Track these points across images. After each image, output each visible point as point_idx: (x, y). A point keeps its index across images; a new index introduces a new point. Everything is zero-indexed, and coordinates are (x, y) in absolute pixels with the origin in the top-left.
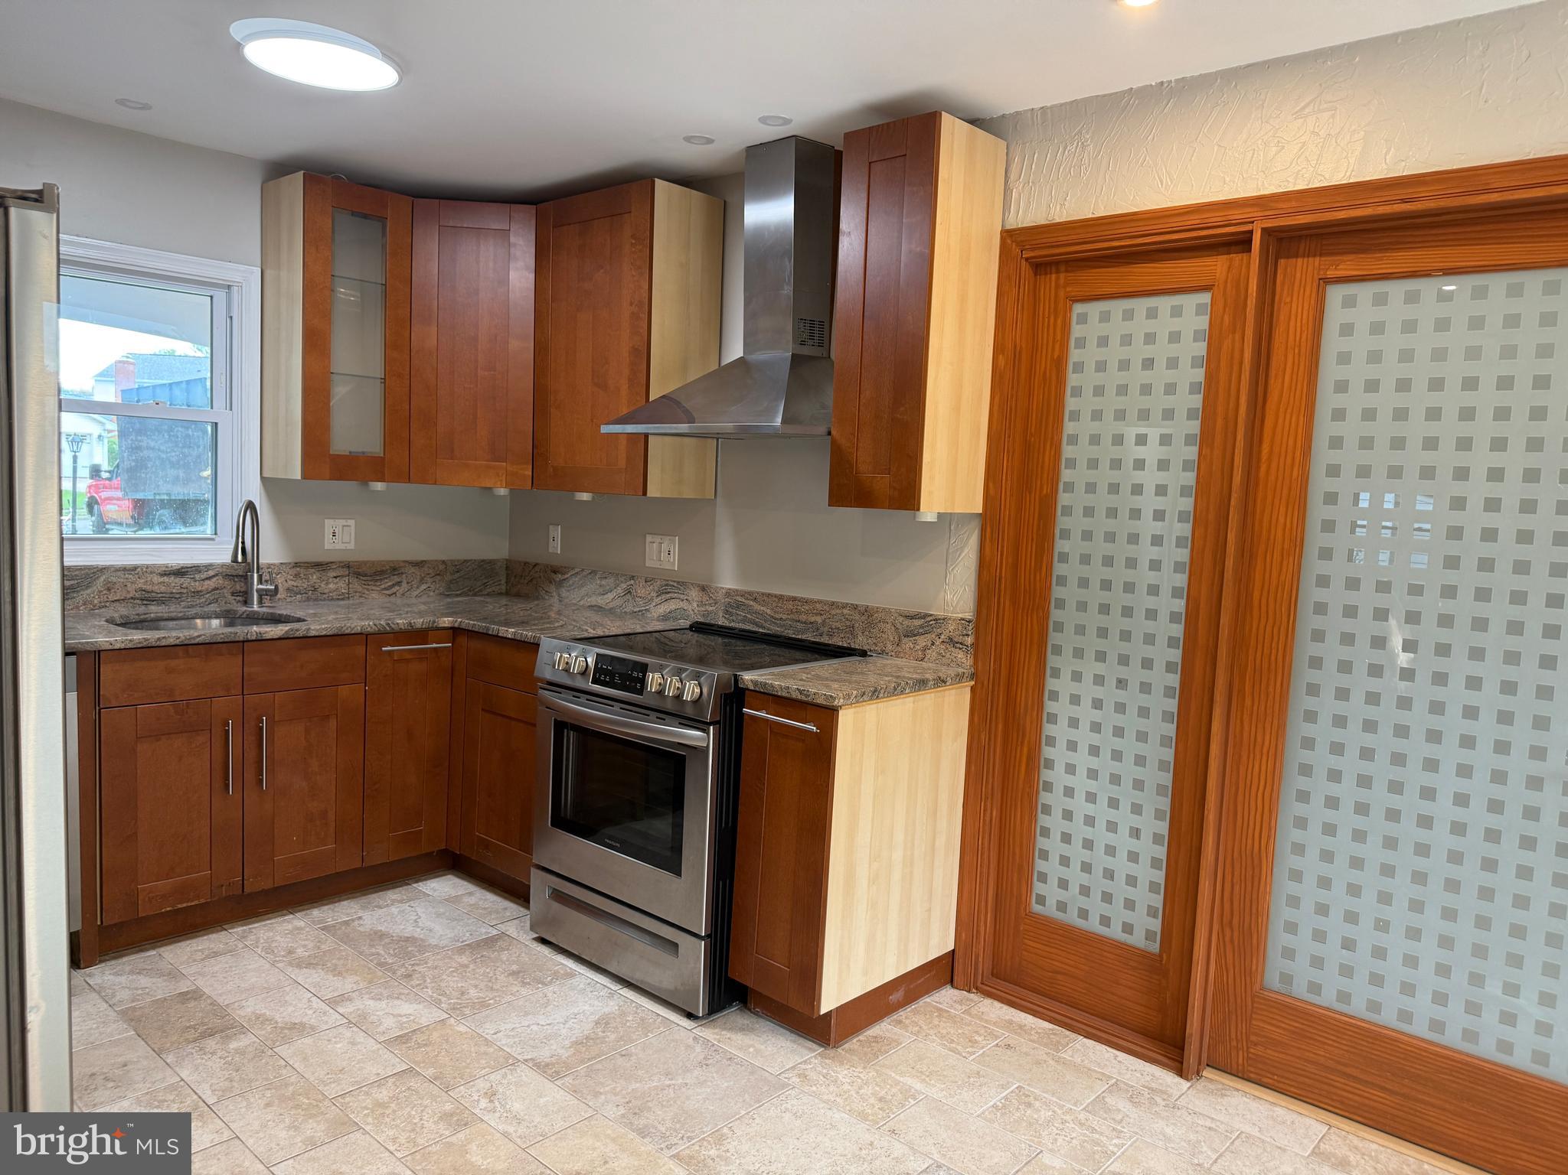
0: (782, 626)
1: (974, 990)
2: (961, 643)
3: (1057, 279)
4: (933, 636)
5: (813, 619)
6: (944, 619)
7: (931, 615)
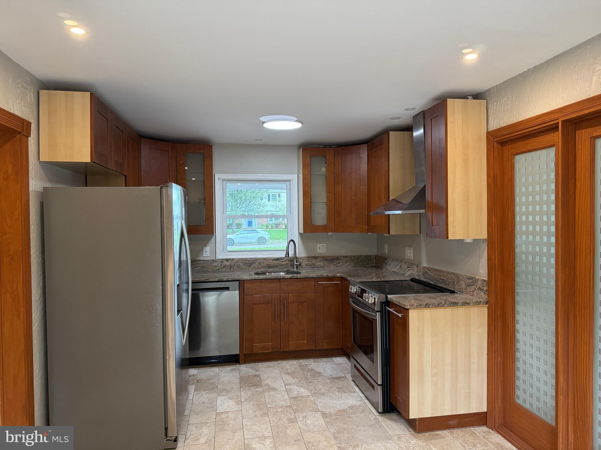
1: (494, 430)
2: (483, 290)
3: (508, 147)
4: (475, 286)
6: (477, 280)
7: (474, 278)
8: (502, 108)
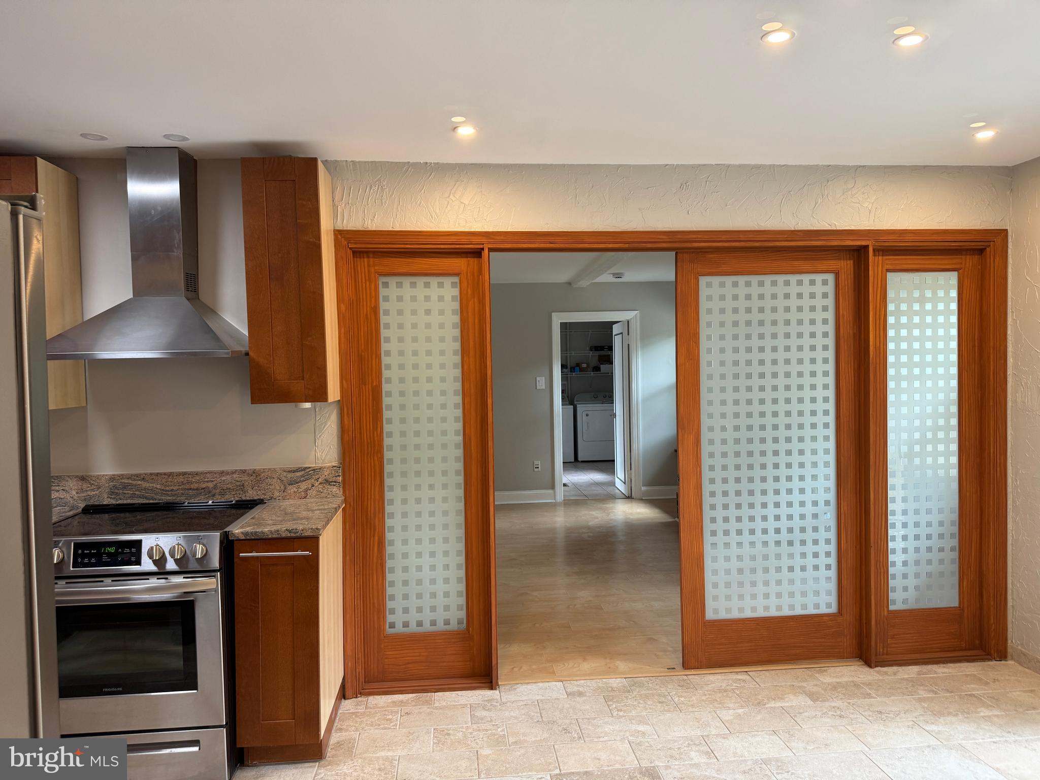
0: (173, 496)
1: (359, 696)
2: (335, 482)
3: (369, 262)
4: (313, 481)
5: (204, 486)
6: (320, 469)
7: (310, 468)
8: (370, 199)
